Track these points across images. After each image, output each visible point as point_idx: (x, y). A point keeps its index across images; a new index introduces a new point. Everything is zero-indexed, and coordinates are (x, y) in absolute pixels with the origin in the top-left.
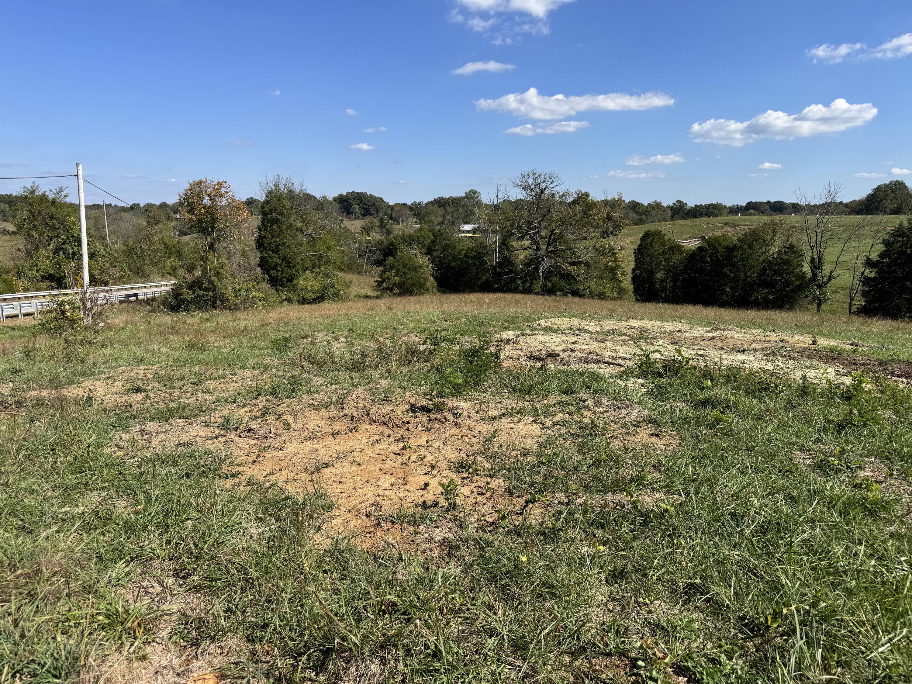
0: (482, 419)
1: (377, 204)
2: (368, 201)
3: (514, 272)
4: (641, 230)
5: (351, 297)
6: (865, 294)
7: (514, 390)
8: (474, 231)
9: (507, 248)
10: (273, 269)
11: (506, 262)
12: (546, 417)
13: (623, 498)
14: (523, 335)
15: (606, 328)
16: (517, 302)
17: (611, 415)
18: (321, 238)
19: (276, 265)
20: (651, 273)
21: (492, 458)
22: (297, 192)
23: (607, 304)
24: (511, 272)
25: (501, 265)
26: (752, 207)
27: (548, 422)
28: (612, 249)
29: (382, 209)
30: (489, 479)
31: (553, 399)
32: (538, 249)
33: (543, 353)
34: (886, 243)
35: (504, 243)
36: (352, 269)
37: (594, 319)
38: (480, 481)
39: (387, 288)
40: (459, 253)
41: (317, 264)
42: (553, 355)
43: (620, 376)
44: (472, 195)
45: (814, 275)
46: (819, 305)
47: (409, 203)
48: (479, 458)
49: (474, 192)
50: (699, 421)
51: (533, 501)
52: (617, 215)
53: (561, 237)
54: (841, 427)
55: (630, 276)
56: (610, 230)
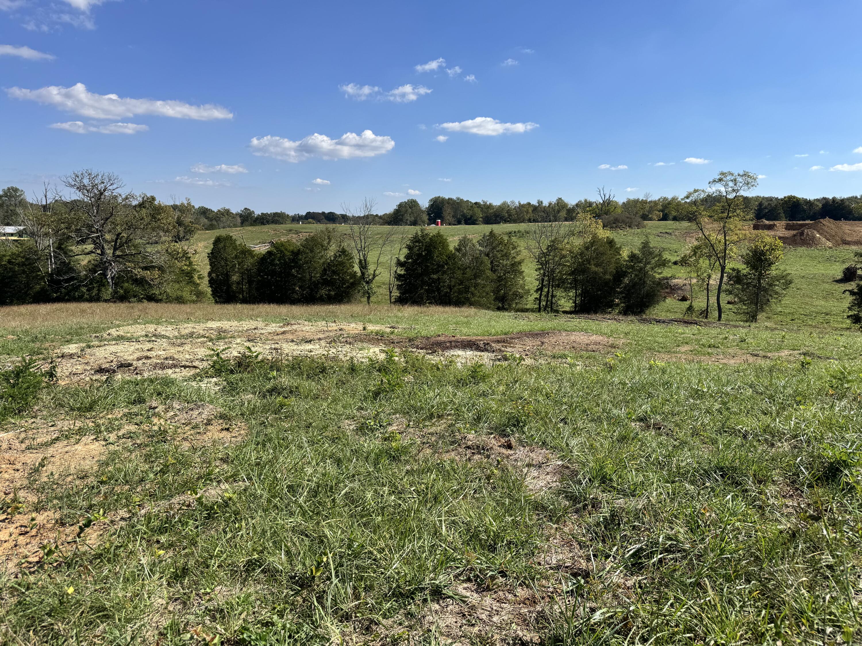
0: (29, 448)
3: (76, 279)
4: (213, 234)
7: (72, 409)
8: (20, 234)
9: (65, 253)
11: (65, 268)
12: (110, 432)
14: (89, 347)
15: (184, 332)
16: (83, 311)
17: (183, 417)
20: (227, 276)
23: (187, 308)
24: (72, 279)
25: (58, 271)
27: (112, 437)
28: (185, 253)
30: (34, 515)
31: (119, 412)
32: (103, 253)
33: (114, 364)
35: (60, 247)
37: (171, 323)
42: (124, 366)
43: (194, 377)
44: (13, 193)
45: (363, 274)
46: (368, 298)
48: (22, 494)
49: (16, 190)
50: (266, 409)
51: (88, 524)
52: (187, 220)
53: (128, 240)
54: (376, 394)
55: (206, 279)
56: (182, 235)
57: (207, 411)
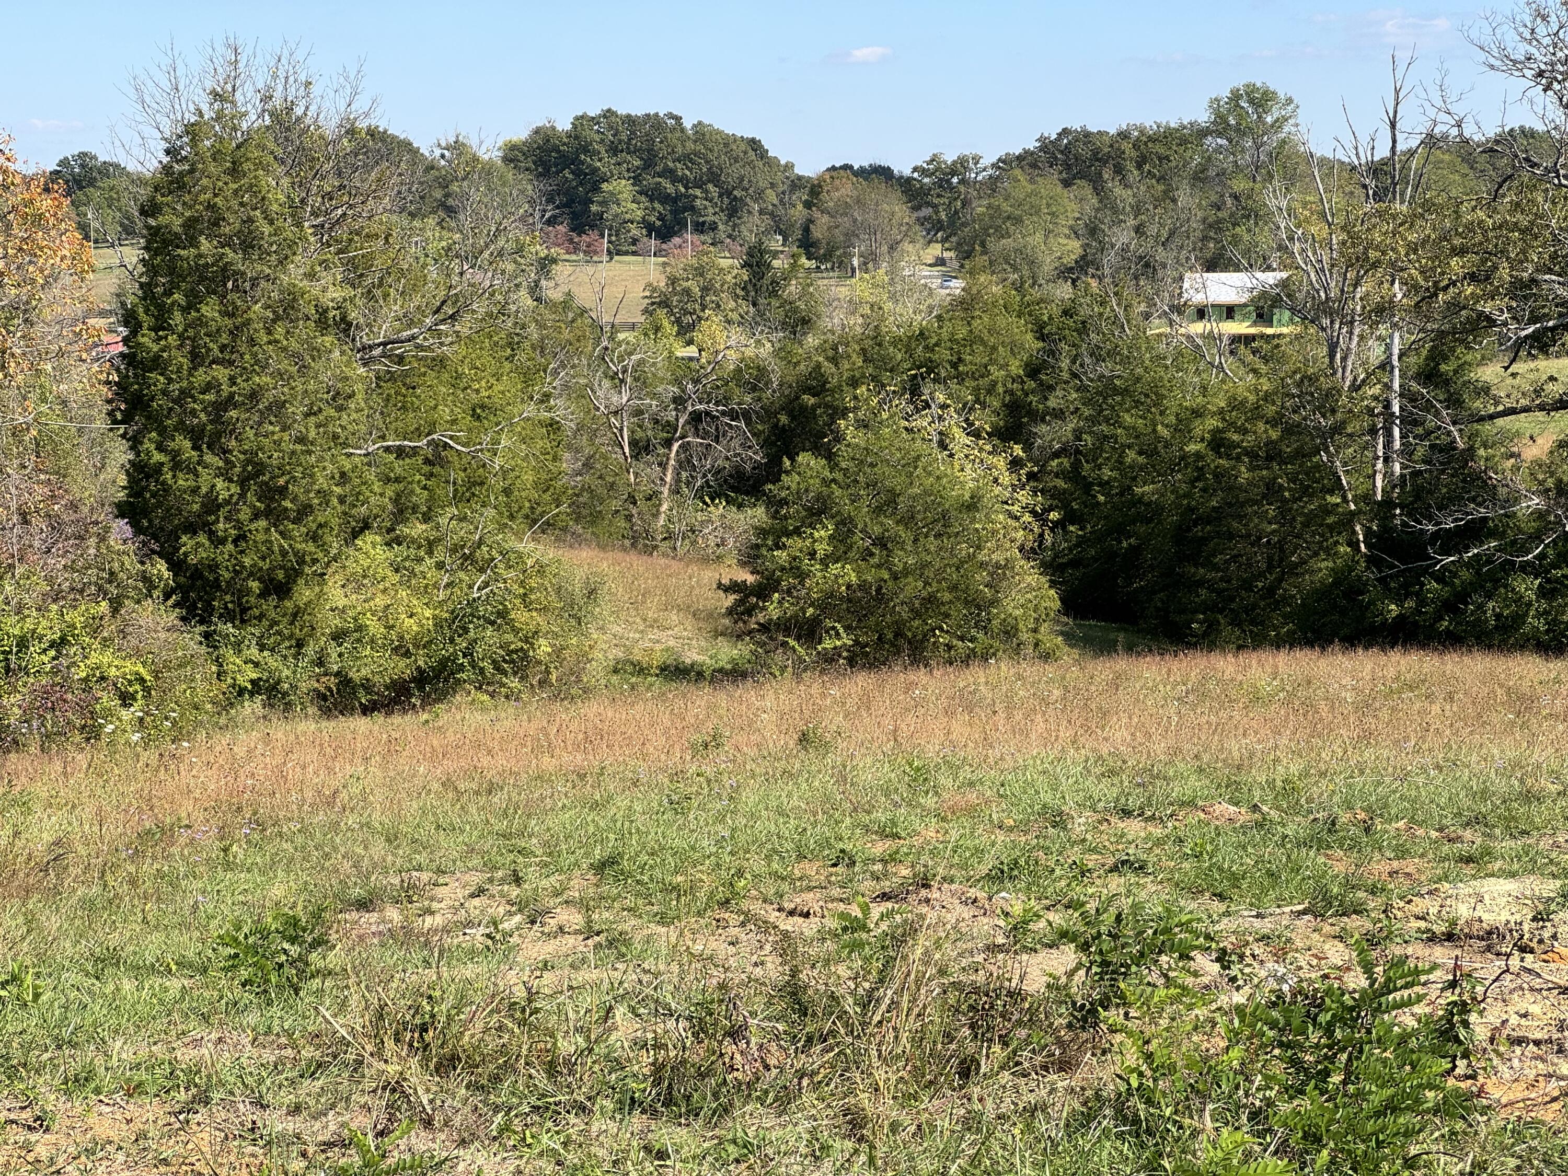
1: (732, 173)
2: (686, 158)
3: (1493, 534)
5: (595, 671)
8: (1263, 307)
9: (1455, 402)
10: (192, 529)
11: (1451, 476)
18: (441, 363)
19: (212, 505)
22: (330, 126)
25: (1416, 494)
29: (759, 196)
35: (1435, 372)
36: (595, 518)
39: (785, 626)
40: (1182, 428)
41: (420, 497)
44: (1248, 114)
47: (903, 167)
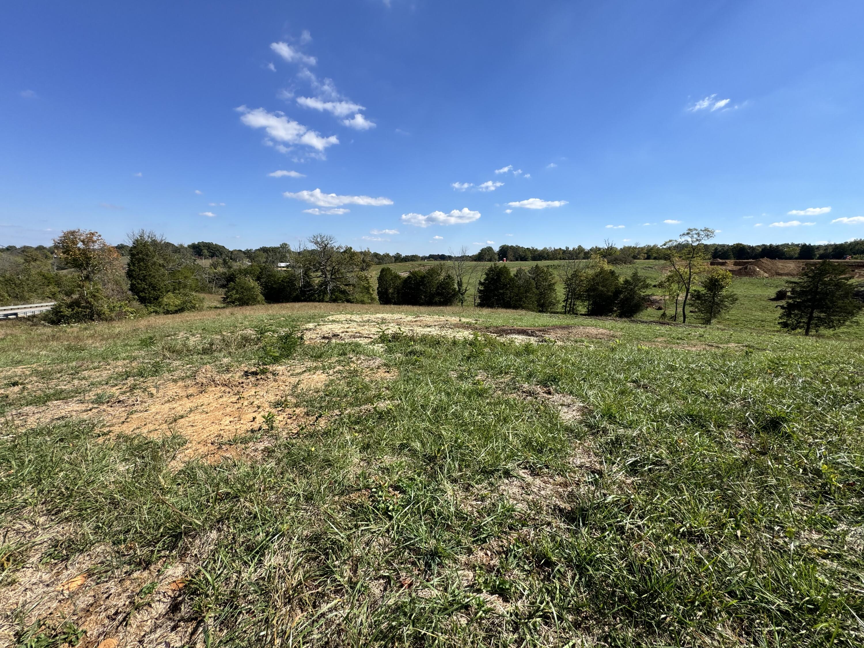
0: (292, 375)
1: (221, 250)
2: (214, 248)
3: (313, 290)
4: (380, 267)
5: (204, 308)
6: (480, 297)
7: (312, 357)
8: (287, 267)
9: (308, 277)
10: (142, 292)
11: (308, 284)
12: (330, 369)
13: (369, 407)
14: (319, 325)
15: (365, 319)
16: (316, 307)
18: (179, 271)
19: (144, 289)
20: (387, 290)
21: (297, 397)
22: (159, 241)
23: (366, 306)
24: (311, 290)
25: (304, 286)
26: (432, 257)
27: (331, 372)
28: (366, 277)
29: (225, 253)
30: (295, 409)
31: (334, 359)
32: (326, 277)
33: (331, 335)
34: (486, 274)
35: (306, 274)
36: (204, 290)
37: (359, 314)
38: (289, 411)
39: (230, 302)
40: (278, 279)
41: (177, 288)
42: (335, 336)
43: (370, 343)
44: (284, 246)
45: (459, 289)
46: (462, 303)
47: (243, 250)
48: (289, 398)
49: (286, 245)
50: (408, 362)
51: (320, 416)
52: (368, 259)
53: (338, 270)
54: (469, 358)
55: (376, 291)
56: (364, 267)
57: (378, 361)
